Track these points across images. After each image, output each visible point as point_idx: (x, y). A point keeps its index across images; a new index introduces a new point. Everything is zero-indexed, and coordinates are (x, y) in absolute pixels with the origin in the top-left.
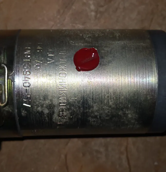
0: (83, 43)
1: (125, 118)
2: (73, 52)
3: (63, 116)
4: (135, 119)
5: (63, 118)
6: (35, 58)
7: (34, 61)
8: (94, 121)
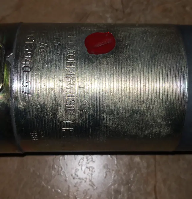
0: (96, 29)
1: (149, 115)
2: (84, 36)
3: (70, 110)
4: (162, 117)
5: (70, 114)
6: (39, 40)
7: (37, 43)
8: (110, 120)
